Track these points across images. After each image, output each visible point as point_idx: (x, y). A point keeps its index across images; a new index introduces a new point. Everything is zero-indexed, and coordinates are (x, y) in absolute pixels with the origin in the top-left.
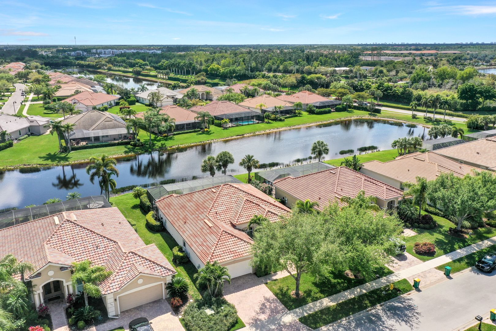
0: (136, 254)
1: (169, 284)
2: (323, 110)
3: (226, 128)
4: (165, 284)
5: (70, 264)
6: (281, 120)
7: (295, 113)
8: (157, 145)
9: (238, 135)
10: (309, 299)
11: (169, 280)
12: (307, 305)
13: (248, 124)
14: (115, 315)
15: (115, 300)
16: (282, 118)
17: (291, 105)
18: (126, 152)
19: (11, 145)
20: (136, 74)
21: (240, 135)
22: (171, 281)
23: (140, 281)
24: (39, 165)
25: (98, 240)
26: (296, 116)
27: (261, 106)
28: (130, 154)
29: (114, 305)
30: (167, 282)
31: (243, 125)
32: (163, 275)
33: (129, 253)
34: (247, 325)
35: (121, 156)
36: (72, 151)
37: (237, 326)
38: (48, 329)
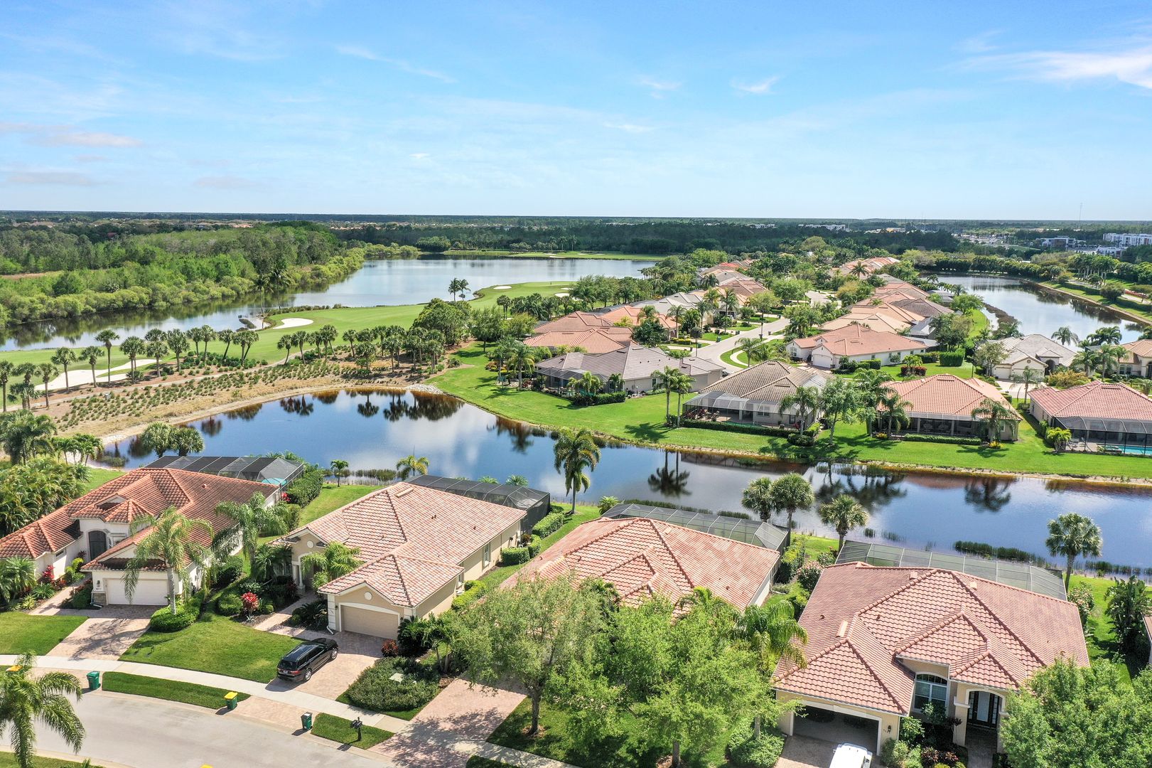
0: (395, 561)
1: (406, 620)
4: (402, 619)
5: (329, 542)
8: (841, 450)
9: (1067, 475)
10: (535, 748)
11: (408, 614)
14: (334, 628)
15: (337, 607)
18: (764, 450)
19: (620, 399)
21: (1074, 476)
22: (410, 618)
23: (368, 596)
24: (615, 438)
28: (768, 455)
29: (334, 613)
30: (405, 617)
31: (1119, 454)
32: (396, 602)
33: (390, 556)
34: (413, 721)
35: (750, 454)
36: (681, 426)
37: (403, 713)
38: (270, 607)
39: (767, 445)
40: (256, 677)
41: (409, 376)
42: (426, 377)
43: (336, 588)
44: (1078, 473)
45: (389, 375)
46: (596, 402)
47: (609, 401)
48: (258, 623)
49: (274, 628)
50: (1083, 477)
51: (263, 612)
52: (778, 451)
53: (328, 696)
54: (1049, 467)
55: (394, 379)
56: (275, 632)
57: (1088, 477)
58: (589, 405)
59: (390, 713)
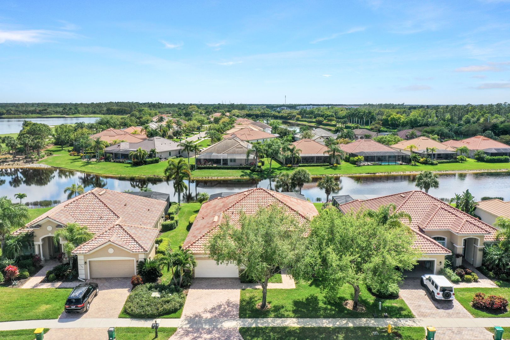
0: (122, 228)
1: (141, 262)
2: (496, 157)
3: (359, 166)
4: (137, 261)
5: (66, 224)
6: (432, 164)
7: (456, 158)
8: (276, 172)
9: (368, 173)
10: (273, 314)
11: (141, 258)
12: (265, 320)
13: (389, 165)
14: (84, 278)
15: (86, 263)
16: (435, 162)
17: (454, 150)
18: (242, 175)
19: (157, 161)
20: (318, 124)
21: (371, 174)
22: (143, 260)
23: (111, 251)
25: (106, 212)
26: (457, 162)
27: (411, 147)
28: (245, 177)
29: (84, 267)
30: (139, 260)
31: (381, 165)
32: (134, 251)
33: (117, 225)
34: (183, 317)
35: (236, 178)
36: (197, 169)
37: (172, 315)
38: (27, 273)
39: (242, 174)
40: (46, 317)
41: (25, 160)
42: (37, 160)
43: (85, 249)
44: (372, 172)
45: (12, 161)
46: (146, 163)
47: (152, 162)
48: (22, 284)
49: (36, 285)
50: (374, 173)
51: (22, 278)
52: (249, 175)
53: (112, 316)
54: (360, 171)
55: (16, 163)
56: (39, 287)
57: (376, 173)
58: (142, 165)
59: (165, 316)
